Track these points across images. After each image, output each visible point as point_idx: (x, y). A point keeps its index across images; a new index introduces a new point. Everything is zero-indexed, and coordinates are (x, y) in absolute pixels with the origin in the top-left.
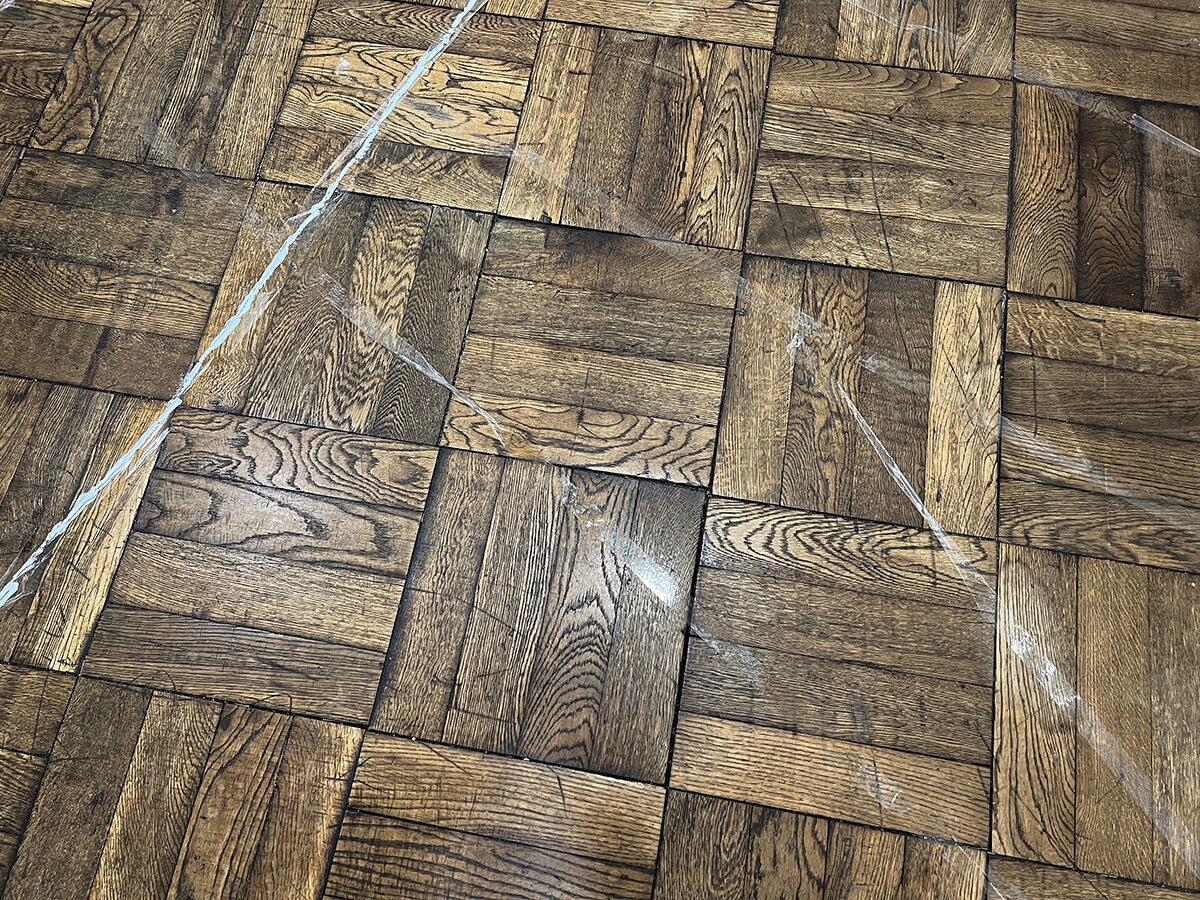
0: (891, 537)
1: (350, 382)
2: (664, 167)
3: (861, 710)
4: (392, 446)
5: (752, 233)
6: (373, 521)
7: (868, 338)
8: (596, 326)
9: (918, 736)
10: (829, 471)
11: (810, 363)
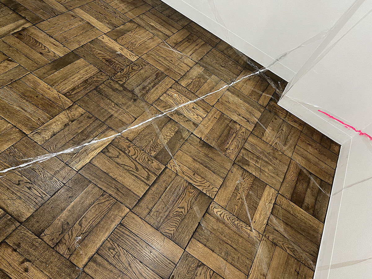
0: (244, 225)
1: (154, 147)
2: (225, 141)
3: (227, 253)
4: (157, 162)
5: (237, 159)
6: (148, 173)
7: (251, 188)
8: (203, 160)
9: (236, 264)
10: (236, 207)
11: (239, 187)
